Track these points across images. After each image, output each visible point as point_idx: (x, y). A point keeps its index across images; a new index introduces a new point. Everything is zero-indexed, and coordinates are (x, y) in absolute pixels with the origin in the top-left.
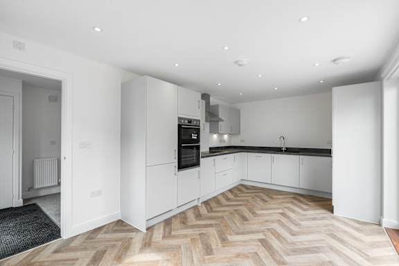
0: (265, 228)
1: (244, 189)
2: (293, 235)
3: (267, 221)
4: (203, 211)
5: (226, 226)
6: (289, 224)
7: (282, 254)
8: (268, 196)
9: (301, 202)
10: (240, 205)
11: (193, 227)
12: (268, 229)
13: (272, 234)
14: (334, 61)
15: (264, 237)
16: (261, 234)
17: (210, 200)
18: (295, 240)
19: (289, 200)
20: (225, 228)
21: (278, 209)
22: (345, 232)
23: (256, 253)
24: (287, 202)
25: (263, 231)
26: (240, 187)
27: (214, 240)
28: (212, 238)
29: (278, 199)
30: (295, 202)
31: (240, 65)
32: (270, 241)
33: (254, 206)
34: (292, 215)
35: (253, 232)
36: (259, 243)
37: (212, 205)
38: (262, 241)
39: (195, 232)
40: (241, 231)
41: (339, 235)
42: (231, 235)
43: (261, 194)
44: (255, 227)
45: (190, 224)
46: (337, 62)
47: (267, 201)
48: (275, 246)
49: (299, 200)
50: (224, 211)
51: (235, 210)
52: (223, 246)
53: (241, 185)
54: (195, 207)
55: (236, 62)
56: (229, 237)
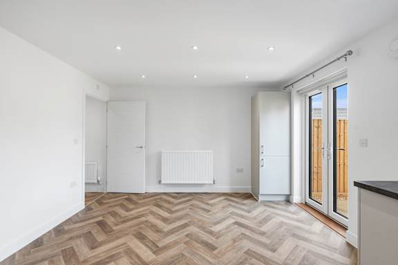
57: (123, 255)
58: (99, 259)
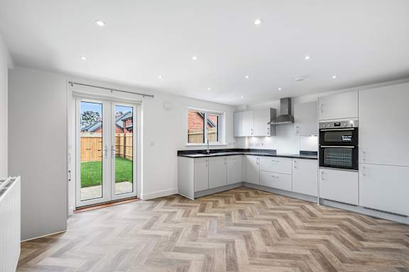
57: (258, 254)
58: (280, 260)
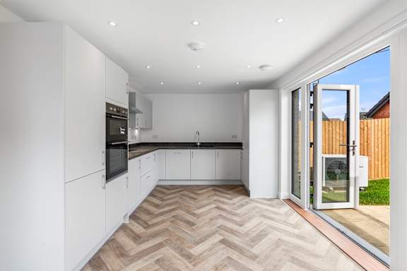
0: (215, 227)
1: (164, 190)
2: (241, 225)
3: (212, 219)
4: (138, 229)
5: (178, 239)
6: (229, 216)
7: (248, 248)
8: (192, 192)
9: (222, 192)
10: (174, 209)
11: (140, 255)
12: (218, 227)
13: (225, 230)
14: (261, 67)
15: (221, 238)
16: (217, 235)
17: (135, 212)
18: (246, 230)
19: (213, 193)
20: (179, 242)
21: (210, 204)
22: (267, 210)
23: (229, 257)
24: (212, 196)
25: (217, 231)
26: (159, 189)
27: (179, 262)
28: (174, 260)
29: (203, 194)
30: (218, 193)
31: (195, 50)
32: (229, 239)
33: (189, 207)
34: (225, 207)
35: (209, 236)
36: (223, 246)
37: (144, 219)
38: (223, 241)
39: (149, 262)
40: (198, 238)
41: (266, 213)
42: (191, 248)
43: (186, 193)
44: (206, 230)
45: (132, 253)
46: (264, 68)
47: (195, 199)
48: (237, 243)
49: (220, 191)
50: (163, 222)
51: (174, 217)
52: (194, 265)
53: (158, 186)
54: (123, 228)
55: (190, 45)
56: (192, 251)
